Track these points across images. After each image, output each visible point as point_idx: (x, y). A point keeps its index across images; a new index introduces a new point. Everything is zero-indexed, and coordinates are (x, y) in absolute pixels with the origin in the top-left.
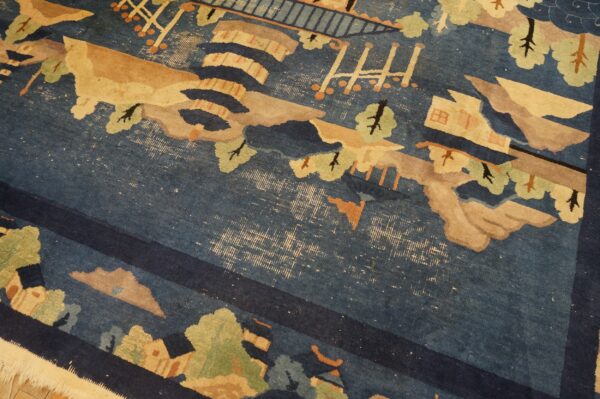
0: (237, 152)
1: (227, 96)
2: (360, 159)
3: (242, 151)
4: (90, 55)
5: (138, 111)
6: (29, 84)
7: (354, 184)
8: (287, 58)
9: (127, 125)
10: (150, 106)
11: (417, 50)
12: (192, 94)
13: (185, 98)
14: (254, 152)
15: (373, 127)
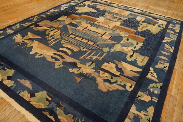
0: (59, 65)
1: (62, 56)
2: (84, 71)
4: (38, 44)
5: (43, 55)
6: (24, 47)
7: (81, 75)
8: (76, 51)
9: (40, 57)
10: (46, 54)
11: (105, 54)
12: (55, 54)
13: (53, 54)
14: (63, 66)
15: (90, 66)
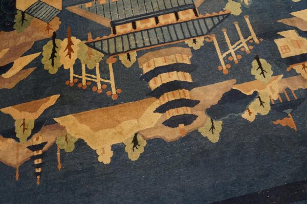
0: (213, 127)
1: (181, 100)
3: (215, 125)
4: (81, 121)
5: (139, 138)
6: (59, 160)
8: (191, 60)
9: (140, 150)
10: (143, 131)
11: (247, 20)
12: (162, 109)
13: (159, 115)
14: (221, 122)
15: (263, 73)
